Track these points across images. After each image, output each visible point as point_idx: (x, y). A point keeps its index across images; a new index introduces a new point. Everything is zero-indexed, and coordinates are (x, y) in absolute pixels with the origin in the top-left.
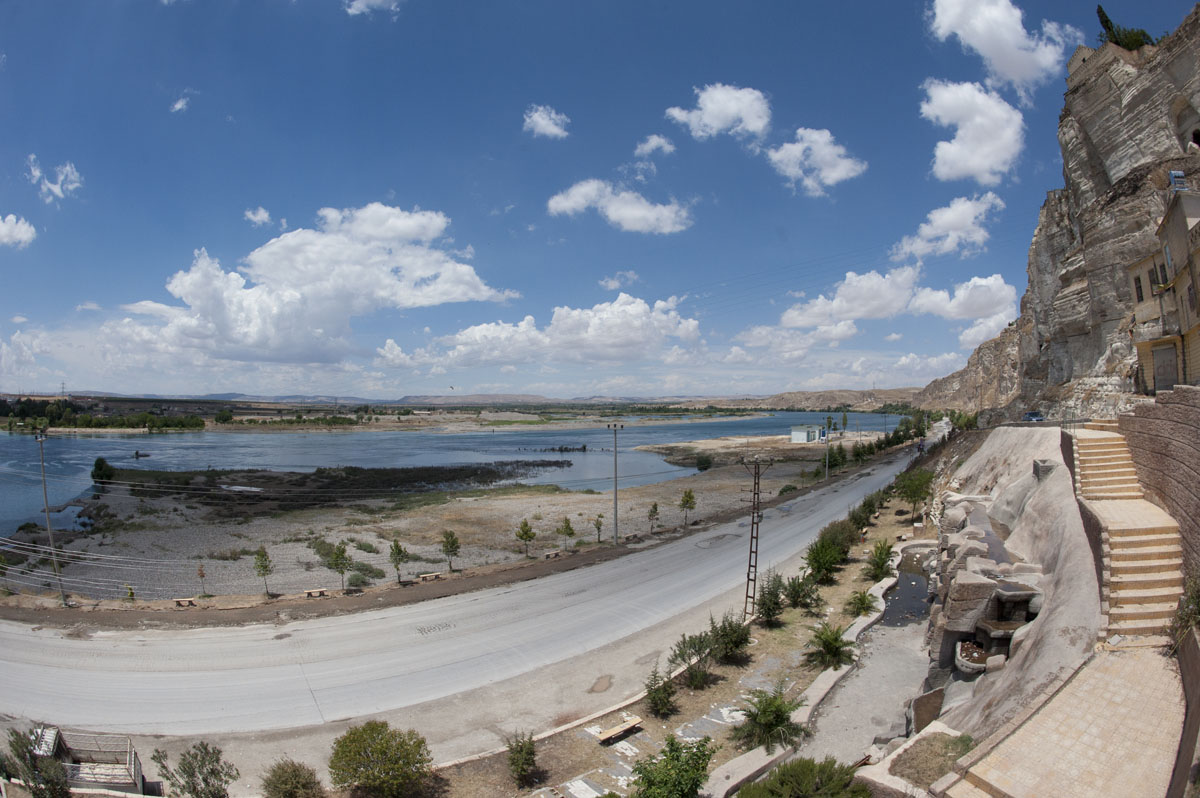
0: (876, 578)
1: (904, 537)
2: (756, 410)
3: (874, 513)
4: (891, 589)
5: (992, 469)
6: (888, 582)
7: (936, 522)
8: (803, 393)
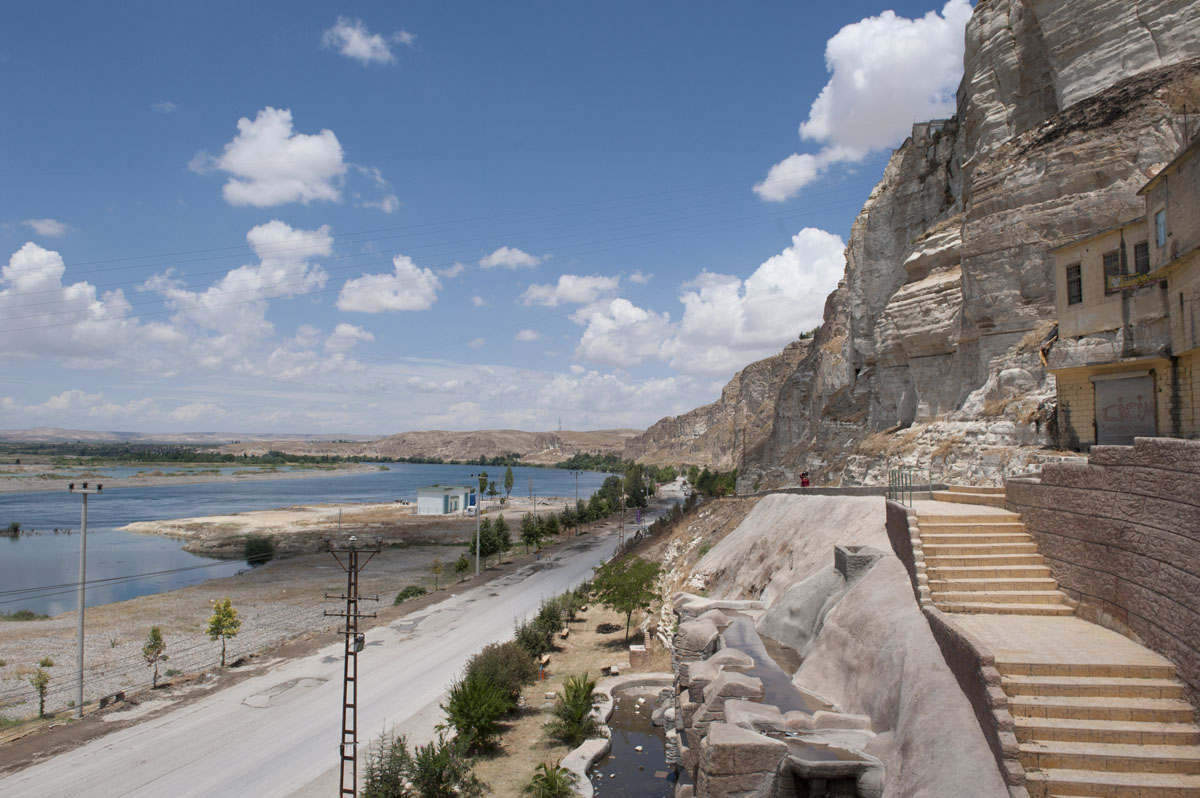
0: (571, 741)
1: (614, 669)
2: (356, 460)
3: (560, 628)
4: (599, 760)
5: (762, 559)
6: (592, 747)
7: (668, 643)
8: (439, 434)
